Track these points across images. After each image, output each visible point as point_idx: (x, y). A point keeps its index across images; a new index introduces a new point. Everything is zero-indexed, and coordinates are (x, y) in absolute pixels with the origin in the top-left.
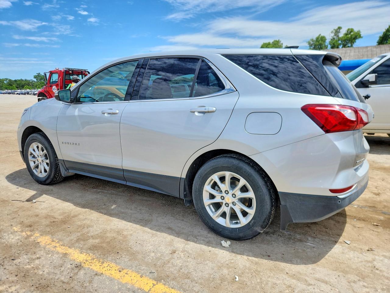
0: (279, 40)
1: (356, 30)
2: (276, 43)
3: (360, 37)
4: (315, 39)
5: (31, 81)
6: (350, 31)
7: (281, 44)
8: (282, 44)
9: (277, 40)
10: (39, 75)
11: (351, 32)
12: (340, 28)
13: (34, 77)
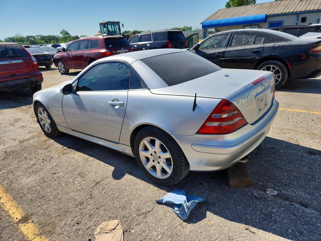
5: (57, 37)
10: (64, 31)
13: (60, 33)
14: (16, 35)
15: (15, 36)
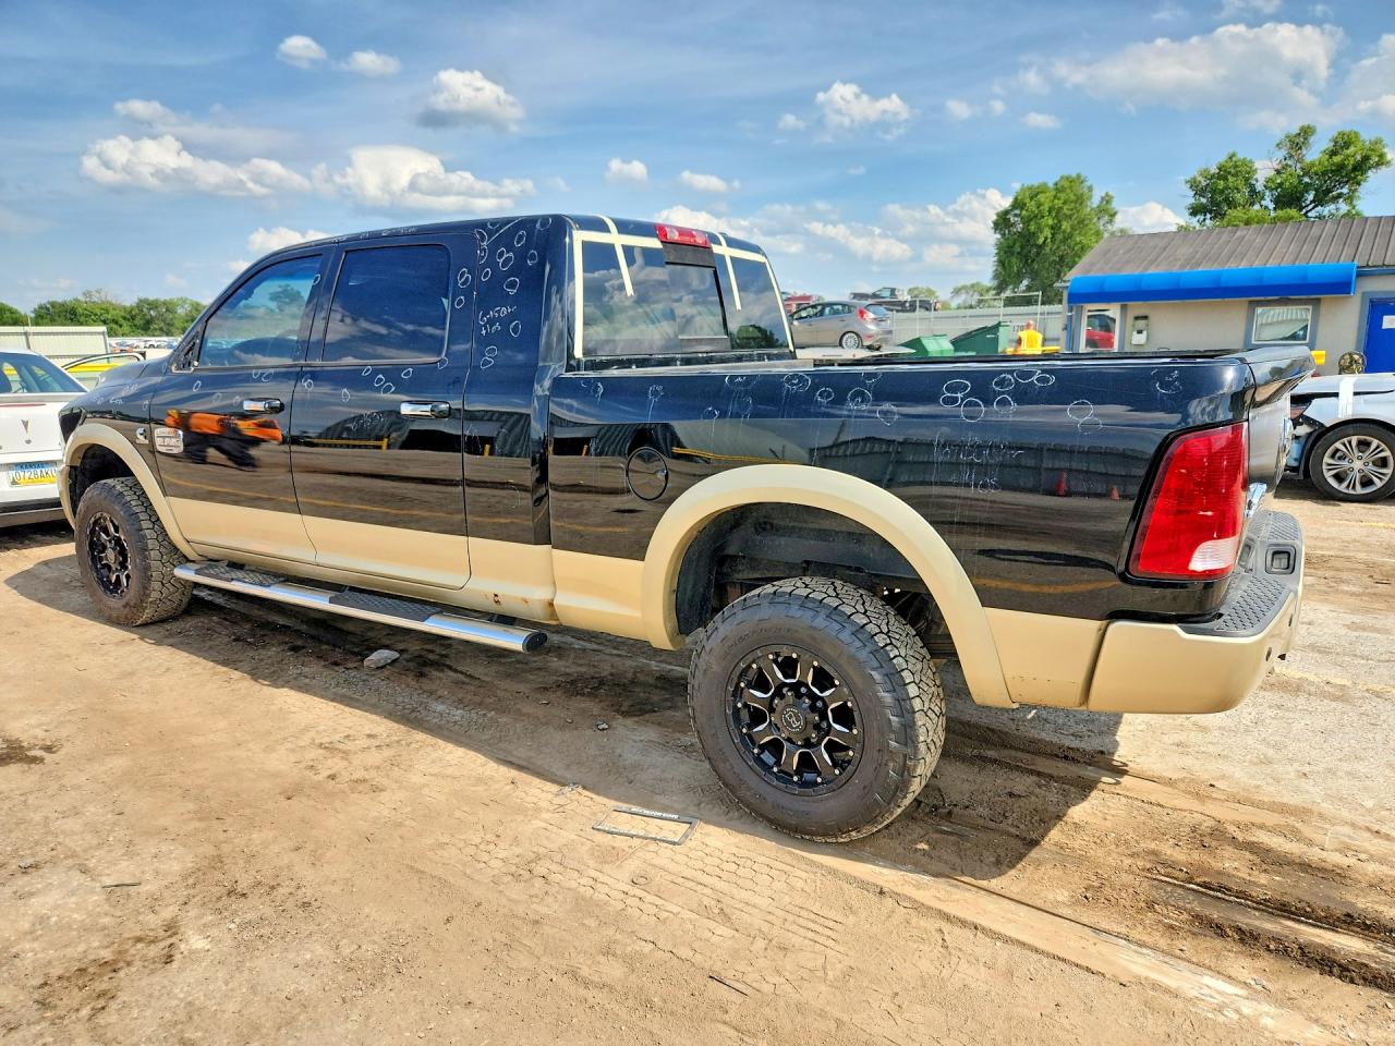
0: (1079, 176)
1: (1367, 136)
2: (1066, 184)
3: (1382, 161)
4: (1214, 170)
6: (1343, 142)
7: (1086, 190)
8: (1090, 189)
9: (1074, 175)
10: (286, 290)
11: (1347, 145)
12: (1306, 132)
14: (84, 294)
15: (82, 298)
